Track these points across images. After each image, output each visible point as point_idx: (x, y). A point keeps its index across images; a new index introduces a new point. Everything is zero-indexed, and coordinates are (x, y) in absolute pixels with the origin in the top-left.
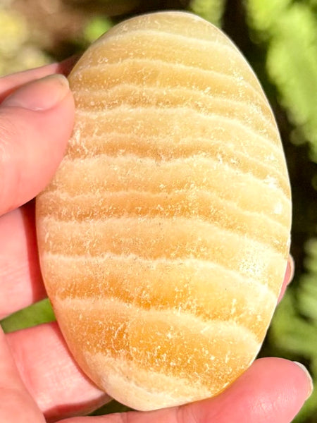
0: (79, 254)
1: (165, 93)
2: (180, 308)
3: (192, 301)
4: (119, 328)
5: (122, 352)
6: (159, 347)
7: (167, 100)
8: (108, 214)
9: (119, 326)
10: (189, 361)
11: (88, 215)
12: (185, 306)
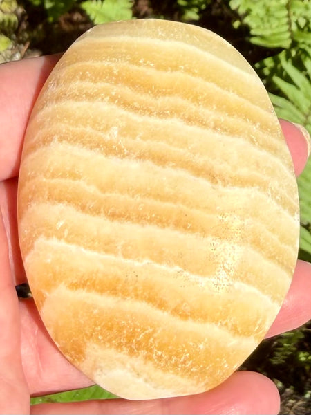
0: (106, 251)
1: (223, 120)
2: (219, 324)
3: (231, 319)
4: (147, 332)
5: (143, 353)
6: (188, 355)
7: (225, 127)
8: (150, 221)
9: (147, 329)
10: (207, 368)
11: (124, 216)
12: (224, 323)
